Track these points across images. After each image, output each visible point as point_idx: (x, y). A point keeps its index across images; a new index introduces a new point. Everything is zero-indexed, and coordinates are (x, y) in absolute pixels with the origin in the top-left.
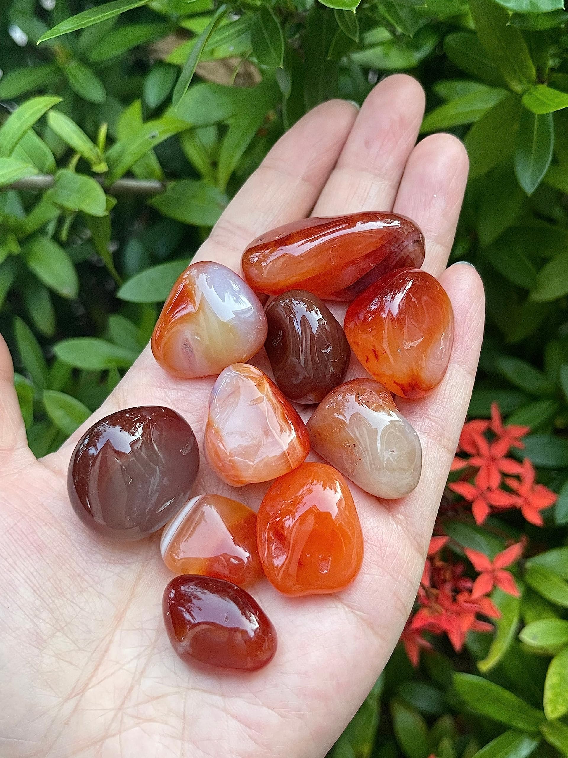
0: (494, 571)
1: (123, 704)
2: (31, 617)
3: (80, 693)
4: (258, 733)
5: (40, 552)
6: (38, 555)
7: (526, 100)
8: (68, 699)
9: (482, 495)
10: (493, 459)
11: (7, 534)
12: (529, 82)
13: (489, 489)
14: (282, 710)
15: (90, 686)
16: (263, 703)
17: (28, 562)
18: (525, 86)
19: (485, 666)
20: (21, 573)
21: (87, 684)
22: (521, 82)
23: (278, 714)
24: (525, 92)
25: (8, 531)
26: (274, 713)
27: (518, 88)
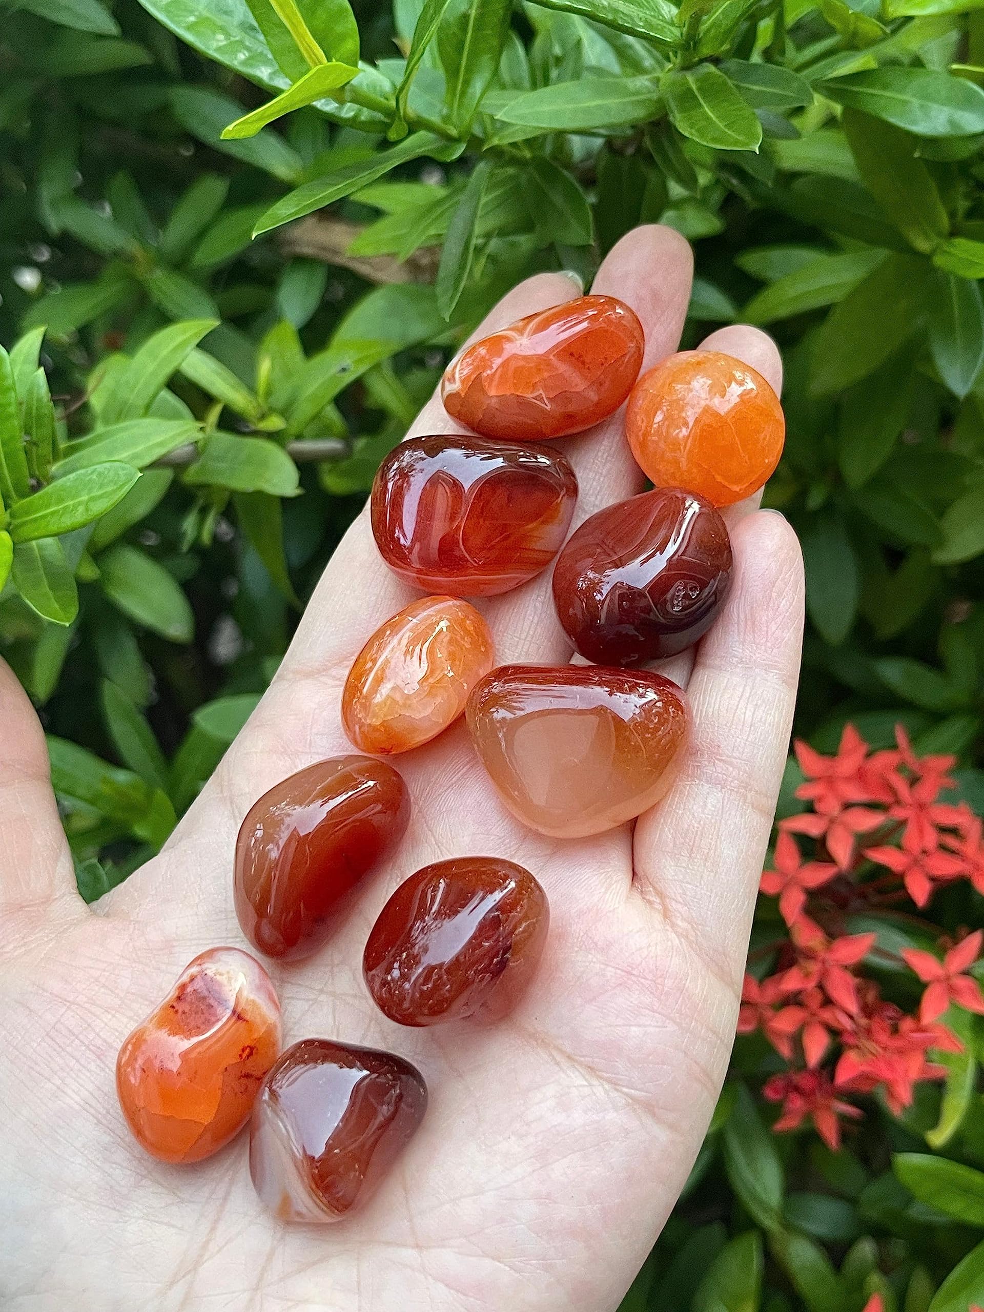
0: (948, 978)
1: (260, 1279)
2: (98, 1163)
3: (190, 1271)
4: (479, 1302)
5: (102, 1057)
6: (98, 1062)
7: (939, 261)
8: (172, 1283)
9: (916, 861)
10: (922, 807)
11: (47, 1039)
12: (940, 234)
13: (924, 852)
14: (516, 1259)
15: (206, 1258)
16: (483, 1252)
17: (82, 1076)
18: (936, 240)
19: (939, 1137)
20: (74, 1096)
21: (201, 1256)
22: (927, 237)
23: (510, 1267)
24: (934, 252)
25: (47, 1035)
26: (502, 1266)
27: (922, 245)
